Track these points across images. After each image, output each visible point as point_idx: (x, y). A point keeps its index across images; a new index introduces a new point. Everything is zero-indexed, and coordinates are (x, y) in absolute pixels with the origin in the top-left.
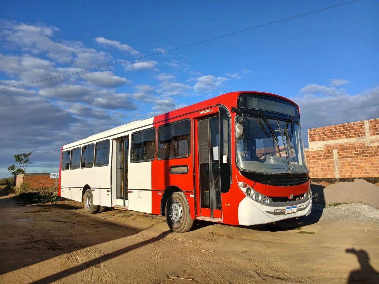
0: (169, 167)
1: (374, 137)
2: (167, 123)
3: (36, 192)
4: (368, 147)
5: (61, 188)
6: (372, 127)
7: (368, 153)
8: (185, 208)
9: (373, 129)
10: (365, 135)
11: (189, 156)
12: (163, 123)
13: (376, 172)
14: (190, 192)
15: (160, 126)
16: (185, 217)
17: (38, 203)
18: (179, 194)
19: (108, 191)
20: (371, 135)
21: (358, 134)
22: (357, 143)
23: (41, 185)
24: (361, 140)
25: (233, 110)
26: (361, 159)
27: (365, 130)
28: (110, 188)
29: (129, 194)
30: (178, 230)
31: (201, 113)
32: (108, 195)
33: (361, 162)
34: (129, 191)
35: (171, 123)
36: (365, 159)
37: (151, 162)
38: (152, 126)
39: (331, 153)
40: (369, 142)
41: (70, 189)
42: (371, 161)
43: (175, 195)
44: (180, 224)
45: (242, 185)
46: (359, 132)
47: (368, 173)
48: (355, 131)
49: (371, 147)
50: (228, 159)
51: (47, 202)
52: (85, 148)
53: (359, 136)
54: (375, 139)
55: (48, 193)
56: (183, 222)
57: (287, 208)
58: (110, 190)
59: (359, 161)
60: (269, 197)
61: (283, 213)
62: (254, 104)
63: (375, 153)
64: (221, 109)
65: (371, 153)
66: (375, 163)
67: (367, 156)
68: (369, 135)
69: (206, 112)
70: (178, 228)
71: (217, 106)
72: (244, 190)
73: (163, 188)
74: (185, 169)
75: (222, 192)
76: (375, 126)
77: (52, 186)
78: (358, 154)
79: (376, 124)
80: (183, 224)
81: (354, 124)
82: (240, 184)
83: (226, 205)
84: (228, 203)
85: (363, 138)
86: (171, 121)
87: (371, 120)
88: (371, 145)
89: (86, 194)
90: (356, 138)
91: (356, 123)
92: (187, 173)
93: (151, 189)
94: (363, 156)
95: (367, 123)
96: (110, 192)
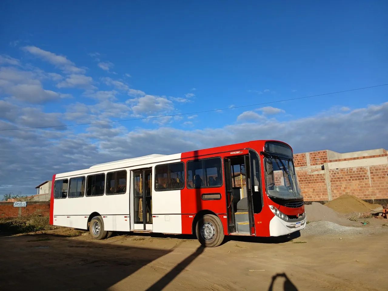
0: (201, 195)
1: (314, 167)
2: (196, 159)
3: (9, 222)
4: (310, 175)
5: (54, 216)
6: (312, 158)
7: (310, 180)
8: (218, 227)
9: (313, 160)
10: (306, 165)
11: (222, 186)
12: (192, 159)
13: (317, 196)
14: (224, 214)
15: (189, 161)
16: (219, 234)
17: (22, 233)
18: (211, 216)
19: (125, 217)
20: (311, 165)
21: (300, 164)
22: (300, 171)
23: (3, 215)
24: (304, 169)
25: (262, 153)
26: (305, 185)
27: (306, 161)
28: (129, 214)
29: (153, 218)
30: (212, 245)
31: (232, 153)
32: (126, 220)
33: (305, 188)
34: (153, 216)
35: (201, 159)
36: (308, 185)
37: (180, 190)
38: (180, 161)
39: (279, 180)
40: (310, 171)
41: (68, 217)
42: (312, 187)
43: (207, 217)
44: (213, 240)
45: (272, 208)
46: (302, 162)
47: (311, 197)
48: (299, 162)
49: (313, 175)
50: (259, 189)
51: (30, 232)
52: (90, 177)
53: (302, 166)
54: (315, 168)
55: (20, 223)
56: (216, 239)
57: (297, 224)
58: (129, 216)
59: (303, 187)
60: (288, 216)
61: (294, 227)
62: (273, 149)
63: (316, 180)
64: (250, 151)
65: (313, 180)
66: (316, 189)
67: (309, 183)
68: (310, 165)
69: (237, 153)
70: (211, 244)
71: (247, 149)
72: (273, 211)
73: (195, 212)
74: (218, 196)
75: (254, 213)
76: (314, 158)
77: (16, 216)
78: (302, 181)
79: (315, 155)
80: (217, 240)
81: (297, 155)
82: (270, 206)
83: (258, 223)
84: (260, 221)
85: (305, 168)
86: (200, 158)
87: (311, 152)
88: (312, 174)
89: (93, 221)
90: (299, 167)
91: (299, 154)
92: (220, 199)
93: (181, 213)
94: (306, 183)
95: (308, 155)
96: (129, 218)
